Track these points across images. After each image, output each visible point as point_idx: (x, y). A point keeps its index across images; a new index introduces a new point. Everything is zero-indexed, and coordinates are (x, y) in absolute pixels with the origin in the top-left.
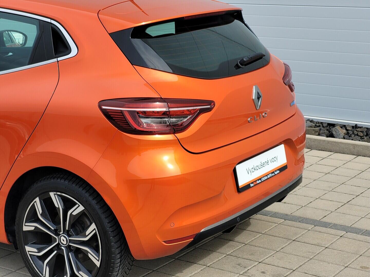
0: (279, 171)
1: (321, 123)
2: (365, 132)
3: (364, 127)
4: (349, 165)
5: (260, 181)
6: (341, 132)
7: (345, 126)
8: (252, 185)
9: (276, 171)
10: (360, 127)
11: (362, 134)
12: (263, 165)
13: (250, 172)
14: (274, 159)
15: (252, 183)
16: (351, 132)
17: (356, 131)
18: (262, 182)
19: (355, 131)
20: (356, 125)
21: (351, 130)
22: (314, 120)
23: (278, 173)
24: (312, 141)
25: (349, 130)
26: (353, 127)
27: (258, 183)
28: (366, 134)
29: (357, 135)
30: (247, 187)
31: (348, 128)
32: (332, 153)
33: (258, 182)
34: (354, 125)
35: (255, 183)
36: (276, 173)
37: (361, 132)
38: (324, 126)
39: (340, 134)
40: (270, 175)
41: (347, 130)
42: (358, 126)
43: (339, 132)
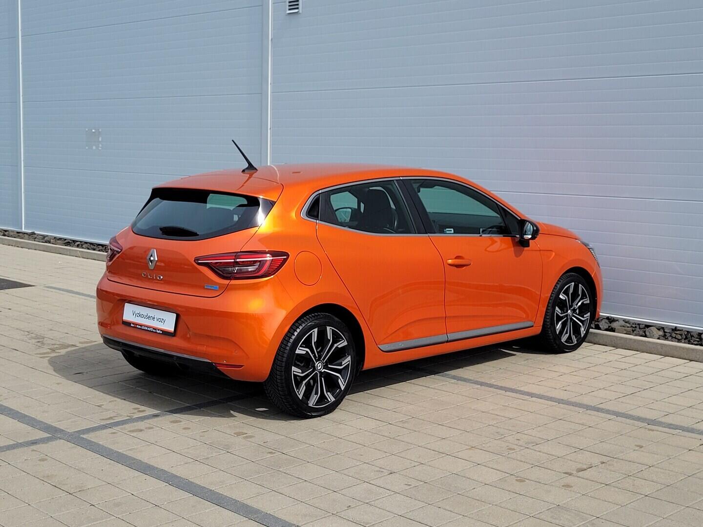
0: (161, 332)
1: (638, 324)
2: (683, 335)
3: (684, 330)
4: (651, 364)
5: (140, 327)
6: (655, 333)
7: (663, 328)
8: (132, 325)
9: (158, 330)
10: (680, 330)
11: (680, 337)
12: (149, 318)
13: (135, 315)
14: (162, 321)
15: (133, 324)
16: (668, 335)
17: (675, 333)
18: (141, 329)
19: (673, 334)
20: (676, 327)
21: (669, 332)
22: (631, 321)
23: (159, 333)
24: (618, 338)
25: (667, 332)
26: (673, 330)
27: (138, 328)
28: (684, 337)
29: (675, 338)
30: (127, 324)
31: (666, 331)
32: (639, 352)
33: (138, 326)
34: (674, 328)
35: (135, 326)
36: (158, 332)
37: (679, 334)
38: (641, 327)
39: (654, 335)
40: (151, 329)
41: (665, 332)
42: (678, 328)
43: (653, 333)
